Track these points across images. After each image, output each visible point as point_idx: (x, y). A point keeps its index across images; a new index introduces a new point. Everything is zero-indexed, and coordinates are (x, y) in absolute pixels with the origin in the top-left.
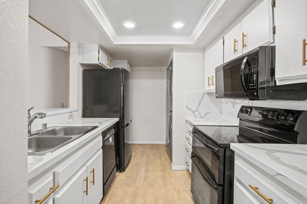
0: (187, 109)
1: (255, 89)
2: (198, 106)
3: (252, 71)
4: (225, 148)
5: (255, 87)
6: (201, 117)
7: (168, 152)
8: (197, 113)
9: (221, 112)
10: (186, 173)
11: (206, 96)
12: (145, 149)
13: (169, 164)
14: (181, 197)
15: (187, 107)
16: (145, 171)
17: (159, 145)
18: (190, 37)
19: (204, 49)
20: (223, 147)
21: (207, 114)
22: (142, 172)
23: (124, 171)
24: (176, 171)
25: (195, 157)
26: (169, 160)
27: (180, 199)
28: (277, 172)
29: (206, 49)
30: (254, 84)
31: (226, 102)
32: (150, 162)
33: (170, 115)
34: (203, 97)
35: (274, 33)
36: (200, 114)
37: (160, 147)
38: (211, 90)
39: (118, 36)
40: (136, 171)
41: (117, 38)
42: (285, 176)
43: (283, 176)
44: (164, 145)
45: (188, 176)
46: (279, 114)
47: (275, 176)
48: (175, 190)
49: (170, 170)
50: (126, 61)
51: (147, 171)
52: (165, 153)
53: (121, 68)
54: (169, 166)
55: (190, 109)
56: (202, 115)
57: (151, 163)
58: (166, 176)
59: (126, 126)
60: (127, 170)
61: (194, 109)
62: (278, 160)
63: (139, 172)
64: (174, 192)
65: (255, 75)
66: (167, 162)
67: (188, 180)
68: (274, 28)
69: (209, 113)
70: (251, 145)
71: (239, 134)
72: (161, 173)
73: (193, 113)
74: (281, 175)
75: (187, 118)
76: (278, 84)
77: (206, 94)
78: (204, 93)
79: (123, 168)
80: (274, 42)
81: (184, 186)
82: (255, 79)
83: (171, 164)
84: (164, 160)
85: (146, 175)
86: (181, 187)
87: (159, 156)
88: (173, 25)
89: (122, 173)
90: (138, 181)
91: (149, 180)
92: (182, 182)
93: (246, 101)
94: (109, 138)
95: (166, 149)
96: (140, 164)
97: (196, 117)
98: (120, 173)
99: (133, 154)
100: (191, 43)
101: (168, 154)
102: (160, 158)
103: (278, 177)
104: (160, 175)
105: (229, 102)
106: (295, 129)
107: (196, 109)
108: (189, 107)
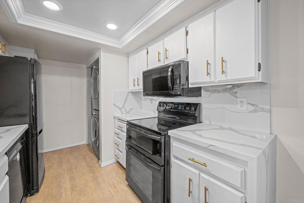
0: (115, 106)
1: (178, 90)
2: (124, 104)
3: (176, 77)
4: (165, 135)
5: (178, 88)
6: (127, 113)
7: (91, 151)
8: (123, 110)
9: (141, 108)
10: (116, 165)
11: (130, 94)
12: (63, 154)
13: (96, 162)
14: (118, 190)
15: (114, 104)
16: (70, 180)
17: (79, 146)
18: (119, 41)
19: (128, 55)
20: (163, 135)
21: (131, 110)
22: (66, 183)
23: (37, 191)
24: (105, 167)
25: (131, 148)
26: (95, 159)
27: (117, 192)
28: (209, 144)
29: (129, 55)
30: (177, 86)
31: (145, 100)
32: (74, 167)
33: (94, 113)
34: (128, 95)
35: (187, 53)
36: (126, 110)
37: (81, 148)
38: (136, 90)
39: (25, 13)
40: (56, 185)
41: (23, 16)
42: (215, 146)
43: (214, 146)
44: (85, 145)
45: (118, 168)
46: (185, 106)
47: (208, 147)
48: (110, 187)
49: (99, 168)
50: (33, 51)
51: (72, 179)
52: (89, 152)
53: (31, 59)
54: (97, 165)
55: (117, 107)
56: (128, 111)
57: (76, 168)
58: (97, 176)
59: (39, 134)
60: (42, 189)
61: (121, 107)
62: (201, 136)
63: (62, 184)
64: (110, 189)
65: (178, 80)
66: (94, 162)
67: (119, 171)
68: (187, 50)
69: (133, 109)
70: (181, 130)
71: (158, 122)
72: (91, 175)
73: (120, 110)
74: (212, 145)
75: (115, 115)
76: (190, 86)
77: (130, 93)
78: (129, 92)
79: (35, 188)
80: (187, 59)
81: (117, 178)
82: (178, 82)
83: (99, 161)
84: (90, 161)
85: (72, 184)
86: (115, 181)
87: (83, 158)
88: (107, 24)
89: (35, 196)
90: (64, 195)
91: (78, 188)
92: (115, 175)
93: (161, 98)
94: (16, 155)
95: (89, 148)
96: (61, 174)
97: (122, 113)
98: (32, 197)
99: (46, 166)
100: (120, 47)
101: (92, 153)
102: (85, 159)
103: (210, 148)
104: (90, 177)
105: (148, 99)
106: (196, 115)
107: (122, 106)
108: (116, 105)
